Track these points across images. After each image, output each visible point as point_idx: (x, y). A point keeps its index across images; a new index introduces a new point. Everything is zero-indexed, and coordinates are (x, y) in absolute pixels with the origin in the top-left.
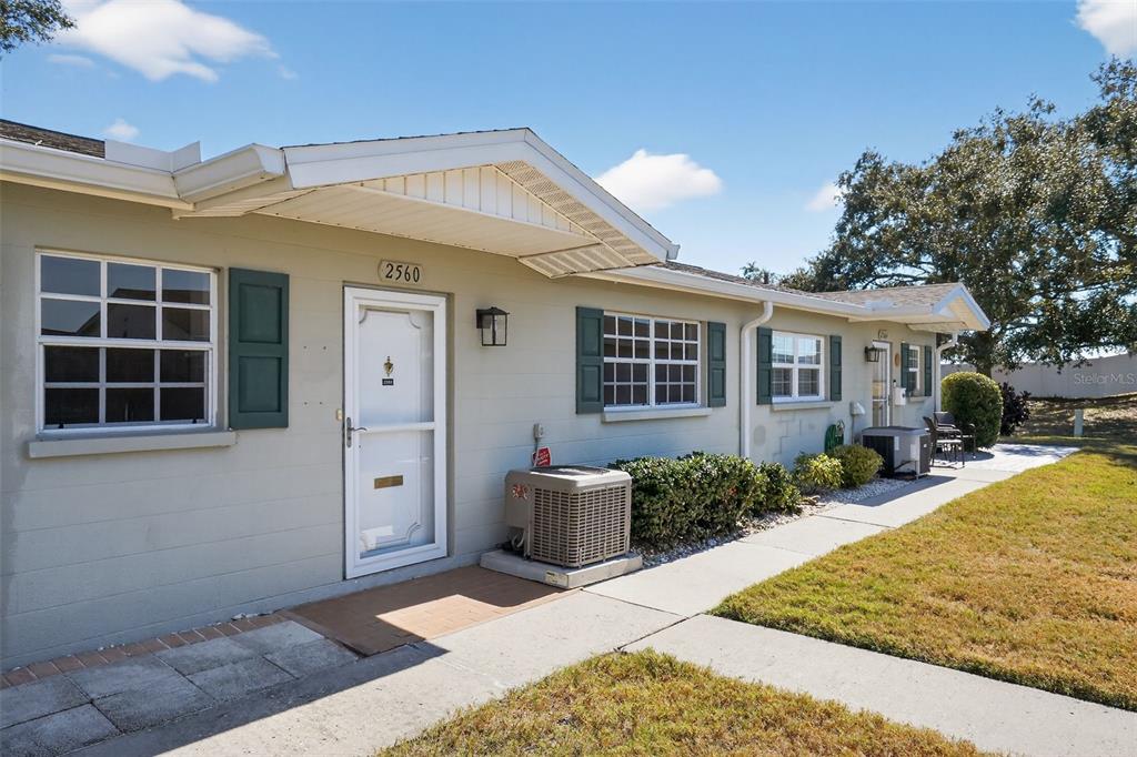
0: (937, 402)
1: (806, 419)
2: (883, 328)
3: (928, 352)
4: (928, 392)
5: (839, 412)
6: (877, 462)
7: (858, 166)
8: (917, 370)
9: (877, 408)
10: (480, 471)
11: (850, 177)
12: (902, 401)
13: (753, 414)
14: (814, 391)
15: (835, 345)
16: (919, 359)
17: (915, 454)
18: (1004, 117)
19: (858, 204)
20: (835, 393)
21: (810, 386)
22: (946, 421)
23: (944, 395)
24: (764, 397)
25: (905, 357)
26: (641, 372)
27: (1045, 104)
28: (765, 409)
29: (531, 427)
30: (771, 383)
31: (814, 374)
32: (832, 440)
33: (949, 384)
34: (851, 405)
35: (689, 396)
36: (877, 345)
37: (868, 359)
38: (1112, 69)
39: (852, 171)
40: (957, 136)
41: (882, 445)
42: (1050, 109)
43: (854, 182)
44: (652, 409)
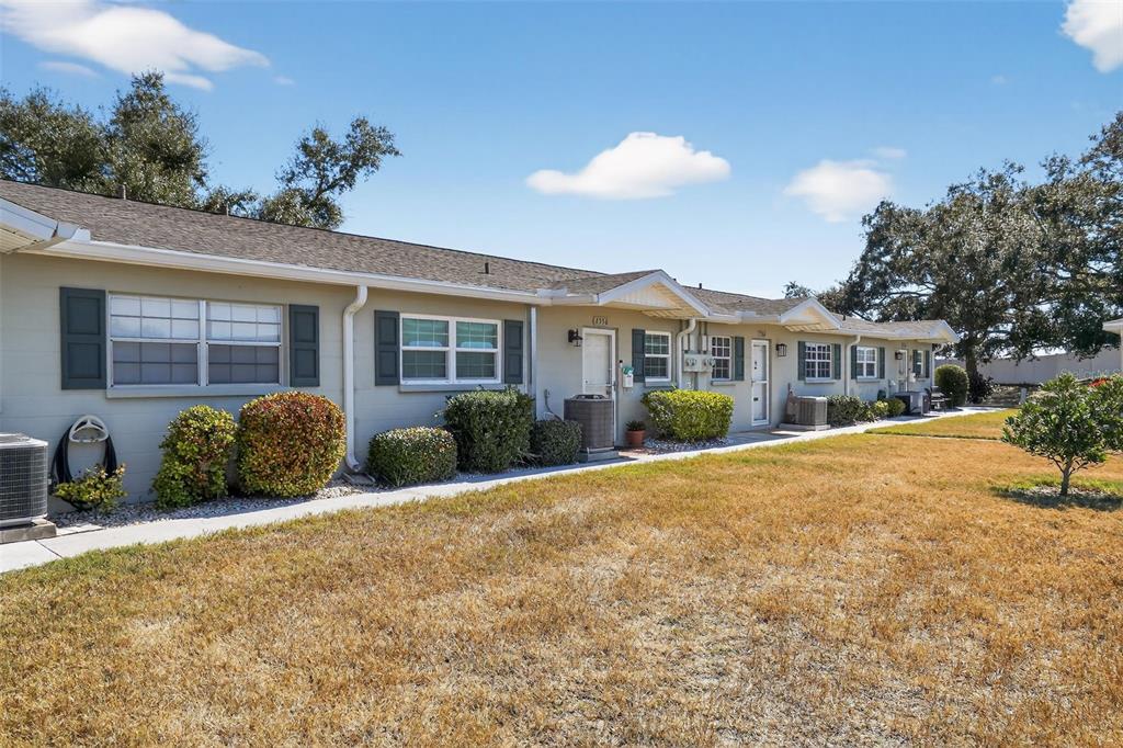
0: (932, 381)
1: (869, 386)
2: (904, 344)
3: (927, 354)
4: (927, 376)
5: (883, 384)
6: (902, 406)
7: (877, 210)
8: (922, 364)
9: (901, 384)
10: (777, 397)
11: (871, 218)
12: (914, 380)
13: (851, 384)
14: (873, 374)
15: (882, 351)
16: (922, 358)
17: (920, 403)
18: (986, 175)
19: (877, 240)
20: (882, 375)
21: (871, 372)
22: (937, 391)
23: (936, 377)
24: (854, 376)
25: (916, 355)
26: (813, 363)
27: (1017, 166)
28: (854, 381)
29: (786, 384)
30: (856, 371)
31: (872, 365)
32: (881, 396)
33: (939, 372)
34: (889, 382)
35: (828, 376)
36: (901, 351)
37: (896, 358)
38: (1053, 160)
39: (872, 214)
40: (952, 189)
41: (906, 399)
42: (1020, 170)
43: (874, 222)
44: (817, 379)
